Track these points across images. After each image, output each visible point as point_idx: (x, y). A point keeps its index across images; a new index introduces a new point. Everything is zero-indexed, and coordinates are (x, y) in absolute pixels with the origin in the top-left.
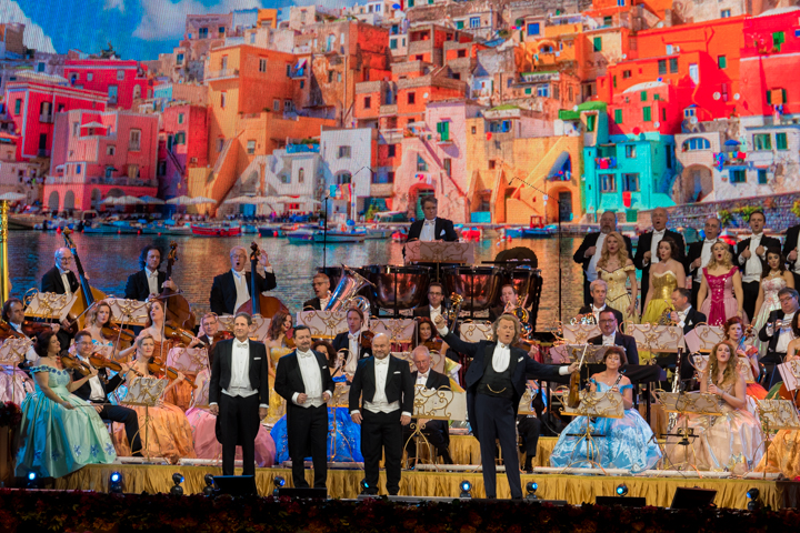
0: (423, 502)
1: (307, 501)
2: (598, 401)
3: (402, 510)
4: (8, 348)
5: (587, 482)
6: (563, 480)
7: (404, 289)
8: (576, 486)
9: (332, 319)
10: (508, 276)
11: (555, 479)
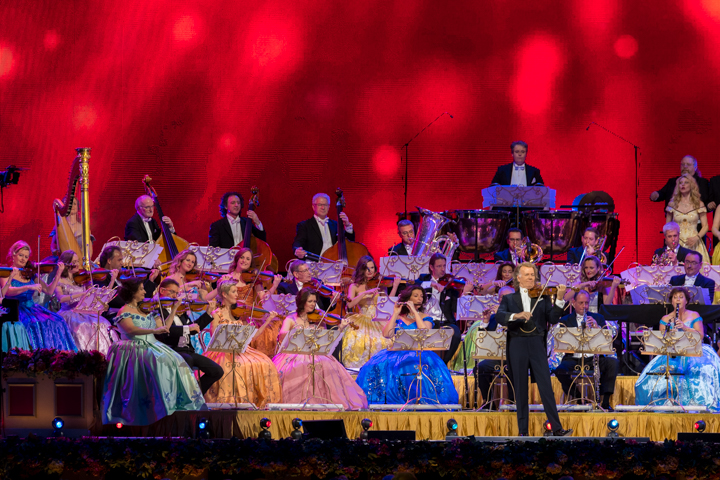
0: (510, 442)
1: (395, 443)
2: (678, 341)
3: (490, 450)
4: (92, 296)
5: (667, 420)
6: (644, 418)
7: (484, 235)
8: (656, 424)
9: (415, 264)
10: (586, 220)
11: (636, 417)
